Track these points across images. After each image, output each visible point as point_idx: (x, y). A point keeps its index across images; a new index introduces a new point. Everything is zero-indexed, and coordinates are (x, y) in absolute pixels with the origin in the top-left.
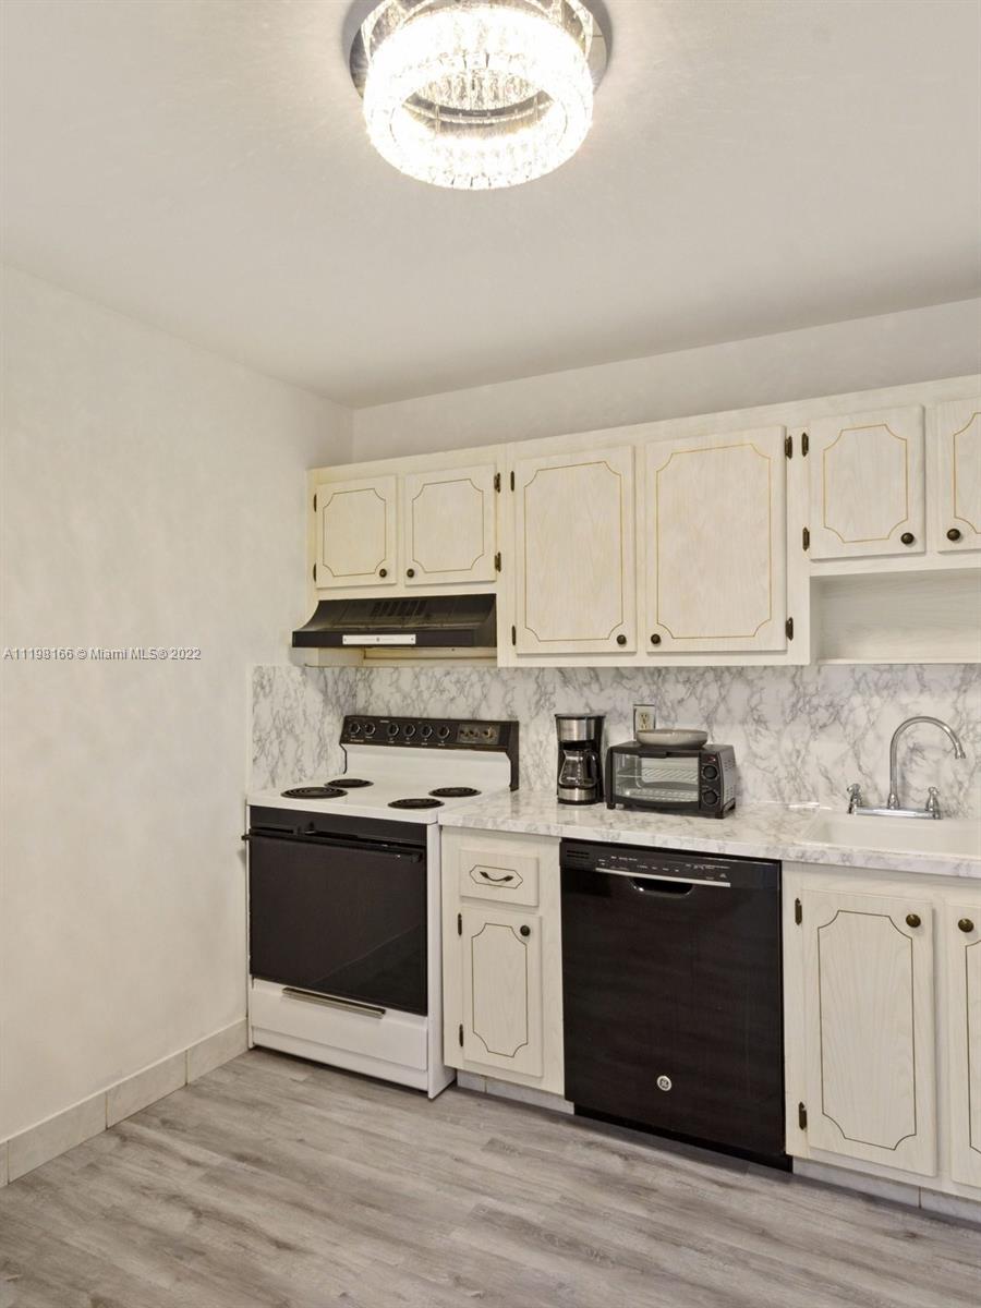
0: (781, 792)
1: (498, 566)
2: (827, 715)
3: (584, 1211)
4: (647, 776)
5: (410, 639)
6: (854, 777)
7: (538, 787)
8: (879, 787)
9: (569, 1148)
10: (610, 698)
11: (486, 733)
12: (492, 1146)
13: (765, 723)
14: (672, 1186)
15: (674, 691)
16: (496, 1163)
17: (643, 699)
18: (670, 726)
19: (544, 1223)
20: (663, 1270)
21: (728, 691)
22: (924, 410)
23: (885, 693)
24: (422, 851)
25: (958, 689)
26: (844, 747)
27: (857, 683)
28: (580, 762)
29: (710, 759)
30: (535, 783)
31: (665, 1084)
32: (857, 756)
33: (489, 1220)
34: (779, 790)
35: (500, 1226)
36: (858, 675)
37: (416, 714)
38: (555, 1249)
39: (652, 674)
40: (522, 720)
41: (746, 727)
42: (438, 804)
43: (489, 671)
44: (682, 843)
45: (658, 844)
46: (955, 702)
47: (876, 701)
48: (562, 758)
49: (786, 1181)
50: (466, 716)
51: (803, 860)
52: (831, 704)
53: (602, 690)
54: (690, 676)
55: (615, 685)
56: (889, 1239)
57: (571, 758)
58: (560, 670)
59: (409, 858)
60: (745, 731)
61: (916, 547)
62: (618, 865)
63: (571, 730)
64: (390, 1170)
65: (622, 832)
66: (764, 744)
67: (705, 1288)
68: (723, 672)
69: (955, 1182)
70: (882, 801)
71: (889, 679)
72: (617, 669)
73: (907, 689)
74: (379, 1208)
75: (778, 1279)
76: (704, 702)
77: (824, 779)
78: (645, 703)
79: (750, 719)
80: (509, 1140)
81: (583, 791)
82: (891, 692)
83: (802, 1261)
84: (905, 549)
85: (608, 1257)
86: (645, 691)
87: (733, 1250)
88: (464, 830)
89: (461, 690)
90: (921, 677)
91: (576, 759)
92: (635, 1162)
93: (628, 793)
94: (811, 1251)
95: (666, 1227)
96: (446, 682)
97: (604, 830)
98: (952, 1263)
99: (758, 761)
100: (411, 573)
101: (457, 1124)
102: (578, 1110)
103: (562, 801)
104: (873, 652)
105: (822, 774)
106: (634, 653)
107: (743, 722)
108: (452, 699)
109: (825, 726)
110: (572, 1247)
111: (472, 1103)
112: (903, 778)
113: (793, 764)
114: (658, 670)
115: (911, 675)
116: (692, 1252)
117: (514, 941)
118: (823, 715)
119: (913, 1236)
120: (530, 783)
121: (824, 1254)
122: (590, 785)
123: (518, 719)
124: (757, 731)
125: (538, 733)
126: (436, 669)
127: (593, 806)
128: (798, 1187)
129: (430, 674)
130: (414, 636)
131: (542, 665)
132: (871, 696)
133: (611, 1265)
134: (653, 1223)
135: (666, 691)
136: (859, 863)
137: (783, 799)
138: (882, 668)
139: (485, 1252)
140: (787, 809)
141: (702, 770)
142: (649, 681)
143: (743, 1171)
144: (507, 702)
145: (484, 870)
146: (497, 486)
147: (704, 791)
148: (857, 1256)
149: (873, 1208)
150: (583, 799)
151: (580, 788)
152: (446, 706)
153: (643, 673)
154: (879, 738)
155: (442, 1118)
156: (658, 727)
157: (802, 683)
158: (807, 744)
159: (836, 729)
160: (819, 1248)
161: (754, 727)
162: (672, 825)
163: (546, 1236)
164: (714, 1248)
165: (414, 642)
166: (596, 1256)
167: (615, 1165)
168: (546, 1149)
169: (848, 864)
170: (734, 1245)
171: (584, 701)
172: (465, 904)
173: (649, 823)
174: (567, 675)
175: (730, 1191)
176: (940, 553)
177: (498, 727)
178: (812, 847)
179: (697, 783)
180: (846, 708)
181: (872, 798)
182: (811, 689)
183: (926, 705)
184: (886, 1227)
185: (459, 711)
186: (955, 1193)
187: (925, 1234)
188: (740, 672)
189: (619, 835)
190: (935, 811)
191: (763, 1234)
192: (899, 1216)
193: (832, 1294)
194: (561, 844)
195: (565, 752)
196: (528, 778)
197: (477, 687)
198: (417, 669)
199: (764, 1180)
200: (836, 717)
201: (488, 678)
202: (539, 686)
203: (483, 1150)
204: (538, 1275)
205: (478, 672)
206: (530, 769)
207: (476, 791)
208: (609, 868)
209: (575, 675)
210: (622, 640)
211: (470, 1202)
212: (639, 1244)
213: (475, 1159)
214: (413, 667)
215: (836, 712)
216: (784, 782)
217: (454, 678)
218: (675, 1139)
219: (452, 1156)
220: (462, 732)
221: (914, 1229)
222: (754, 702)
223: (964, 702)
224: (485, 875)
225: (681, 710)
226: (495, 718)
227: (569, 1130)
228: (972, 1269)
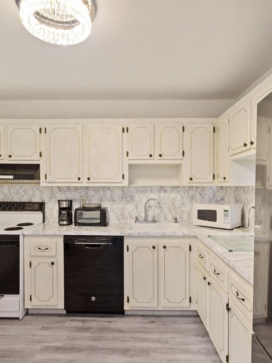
0: (119, 219)
1: (41, 156)
2: (130, 199)
3: (74, 339)
4: (84, 217)
5: (12, 177)
6: (136, 214)
7: (51, 221)
8: (142, 216)
9: (66, 323)
10: (73, 195)
11: (35, 206)
12: (43, 328)
13: (115, 201)
14: (96, 326)
15: (91, 193)
16: (45, 333)
17: (83, 195)
18: (90, 202)
19: (63, 345)
20: (98, 348)
21: (106, 193)
22: (154, 125)
23: (143, 193)
24: (18, 243)
25: (159, 192)
26: (134, 207)
27: (137, 191)
28: (66, 213)
29: (103, 211)
30: (50, 220)
31: (93, 299)
32: (137, 209)
33: (47, 350)
34: (118, 218)
35: (50, 350)
36: (137, 189)
37: (9, 201)
38: (68, 351)
39: (85, 188)
40: (46, 202)
41: (110, 202)
42: (22, 228)
43: (35, 187)
44: (99, 234)
45: (92, 235)
46: (158, 195)
47: (141, 195)
48: (60, 213)
49: (124, 317)
50: (27, 201)
51: (129, 235)
52: (131, 196)
53: (71, 193)
54: (96, 189)
55: (75, 191)
56: (149, 324)
57: (63, 212)
58: (58, 187)
59: (13, 246)
60: (110, 203)
61: (152, 158)
62: (81, 241)
63: (63, 204)
64: (11, 344)
65: (82, 232)
66: (115, 207)
67: (109, 349)
68: (104, 188)
69: (161, 307)
70: (142, 219)
71: (144, 190)
72: (75, 187)
73: (148, 192)
74: (9, 357)
75: (126, 341)
76: (99, 196)
77: (129, 215)
78: (84, 196)
79: (111, 200)
80: (48, 325)
81: (67, 222)
82: (145, 193)
83: (130, 335)
84: (150, 158)
85: (83, 349)
86: (83, 193)
87: (114, 337)
88: (32, 236)
89: (26, 193)
90: (150, 189)
91: (65, 212)
92: (86, 322)
93: (80, 221)
94: (132, 332)
95: (97, 337)
96: (20, 191)
97: (77, 232)
98: (162, 326)
99: (113, 211)
100: (10, 156)
101: (31, 325)
102: (67, 312)
103: (60, 225)
104: (140, 183)
105: (129, 213)
106: (82, 182)
107: (110, 201)
108: (22, 196)
109: (129, 201)
110: (73, 349)
111: (34, 318)
112: (147, 213)
113: (122, 211)
114: (87, 187)
115: (149, 188)
116: (104, 341)
117: (49, 267)
118: (129, 199)
119: (153, 322)
120: (49, 220)
121: (135, 332)
122: (69, 220)
123: (45, 202)
124: (113, 203)
125: (51, 206)
126: (17, 186)
127: (70, 226)
128: (126, 318)
129: (14, 188)
130: (13, 176)
131: (52, 186)
132: (140, 194)
133: (84, 351)
134: (93, 336)
135: (89, 193)
136: (142, 235)
137: (119, 220)
138: (143, 187)
139: (47, 359)
140: (120, 223)
141: (101, 214)
142: (84, 190)
143: (113, 317)
144: (41, 197)
145: (39, 247)
146: (40, 132)
147: (102, 220)
148: (142, 330)
149: (143, 318)
150: (67, 224)
151: (66, 221)
152: (20, 198)
153: (83, 188)
154: (142, 204)
155: (25, 324)
156: (87, 203)
157: (124, 191)
158: (125, 206)
159: (132, 202)
160: (134, 331)
161: (112, 202)
162: (94, 229)
163: (64, 349)
164: (109, 338)
165: (13, 178)
166: (79, 350)
167: (80, 324)
168: (60, 325)
169: (139, 235)
170: (114, 336)
171: (65, 196)
172: (32, 258)
173: (88, 229)
174: (60, 188)
175: (111, 323)
176: (157, 159)
177: (39, 204)
178: (131, 232)
179: (100, 218)
180: (134, 197)
181: (140, 219)
182: (126, 192)
183: (152, 196)
184: (147, 321)
185: (25, 199)
186: (161, 309)
187: (155, 321)
188: (109, 188)
189: (81, 233)
190: (154, 221)
191: (120, 331)
192: (149, 318)
193: (139, 341)
194: (64, 237)
195: (61, 210)
196: (48, 219)
197: (31, 192)
198: (10, 187)
199: (118, 318)
200: (132, 199)
201: (35, 189)
202: (51, 192)
203: (40, 330)
204: (64, 360)
205: (31, 187)
206: (49, 216)
207: (32, 224)
208: (78, 242)
209: (63, 188)
210: (79, 179)
211: (39, 346)
212: (90, 343)
213: (38, 334)
214: (8, 186)
215: (132, 197)
216: (120, 216)
217: (23, 189)
218: (95, 313)
219: (30, 335)
220: (27, 206)
221: (153, 320)
222: (112, 195)
223: (160, 195)
224: (39, 248)
225: (93, 198)
226: (37, 201)
227: (65, 318)
228: (165, 326)
